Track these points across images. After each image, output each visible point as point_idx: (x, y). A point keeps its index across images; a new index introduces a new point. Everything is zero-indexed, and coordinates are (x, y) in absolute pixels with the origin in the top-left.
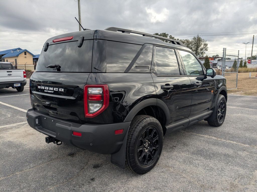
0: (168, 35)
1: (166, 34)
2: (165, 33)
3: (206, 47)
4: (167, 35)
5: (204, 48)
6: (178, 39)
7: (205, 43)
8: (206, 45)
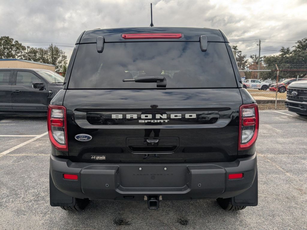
0: (13, 39)
1: (10, 38)
2: (8, 37)
3: (66, 59)
4: (11, 40)
5: (63, 60)
6: (29, 47)
7: (64, 54)
8: (64, 57)
